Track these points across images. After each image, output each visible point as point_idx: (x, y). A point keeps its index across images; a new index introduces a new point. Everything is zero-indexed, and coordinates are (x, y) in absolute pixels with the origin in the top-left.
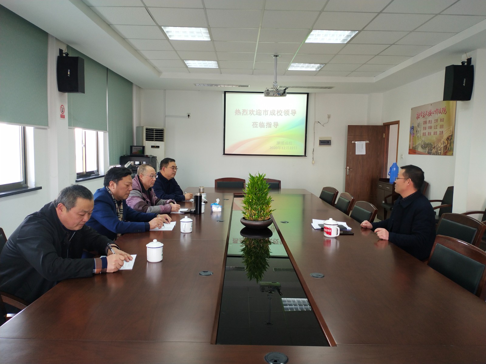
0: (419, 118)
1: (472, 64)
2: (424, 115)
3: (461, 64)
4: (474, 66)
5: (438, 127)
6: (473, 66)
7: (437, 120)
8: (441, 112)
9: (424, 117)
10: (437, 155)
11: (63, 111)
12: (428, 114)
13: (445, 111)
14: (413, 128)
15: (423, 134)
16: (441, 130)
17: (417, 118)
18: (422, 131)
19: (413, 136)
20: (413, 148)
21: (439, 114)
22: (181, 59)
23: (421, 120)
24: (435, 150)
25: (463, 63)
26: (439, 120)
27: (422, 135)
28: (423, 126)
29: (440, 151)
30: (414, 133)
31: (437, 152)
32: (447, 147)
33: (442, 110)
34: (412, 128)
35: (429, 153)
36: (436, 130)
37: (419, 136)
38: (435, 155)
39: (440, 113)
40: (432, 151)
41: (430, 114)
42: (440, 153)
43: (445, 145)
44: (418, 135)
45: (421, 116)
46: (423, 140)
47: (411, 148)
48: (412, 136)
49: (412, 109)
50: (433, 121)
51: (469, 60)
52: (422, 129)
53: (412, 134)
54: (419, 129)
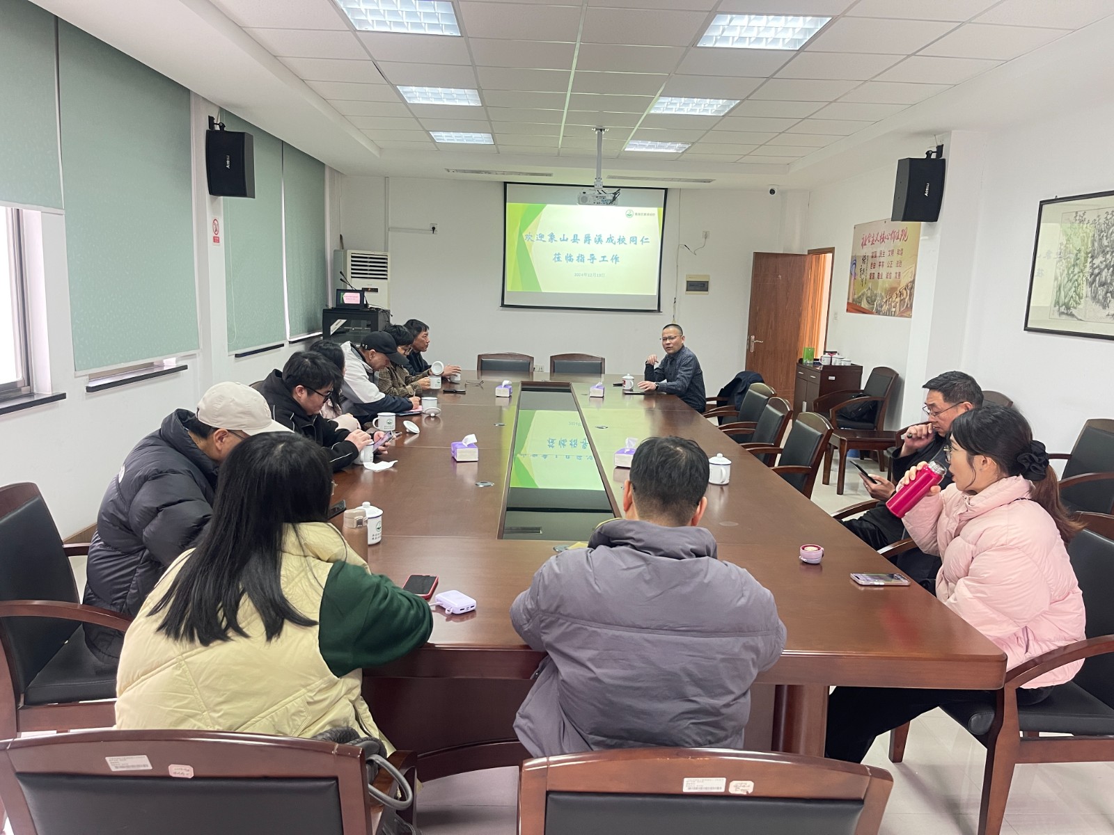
0: (865, 244)
1: (943, 157)
2: (873, 240)
3: (925, 156)
4: (946, 161)
5: (894, 264)
6: (944, 161)
7: (893, 251)
8: (900, 237)
9: (873, 244)
10: (889, 315)
11: (216, 231)
12: (879, 239)
13: (905, 235)
14: (855, 264)
15: (871, 275)
16: (898, 270)
17: (862, 245)
18: (869, 271)
19: (855, 279)
20: (853, 300)
21: (895, 240)
22: (424, 130)
23: (868, 249)
24: (887, 306)
25: (929, 154)
26: (896, 252)
27: (868, 277)
28: (870, 260)
29: (894, 309)
30: (856, 272)
31: (889, 311)
32: (905, 302)
33: (900, 233)
35: (878, 312)
36: (890, 270)
37: (864, 280)
38: (886, 315)
39: (898, 238)
40: (883, 309)
41: (883, 239)
42: (895, 312)
43: (902, 298)
45: (869, 241)
46: (869, 288)
47: (851, 301)
48: (853, 278)
49: (855, 228)
50: (887, 253)
51: (940, 149)
52: (869, 265)
53: (853, 274)
54: (864, 266)
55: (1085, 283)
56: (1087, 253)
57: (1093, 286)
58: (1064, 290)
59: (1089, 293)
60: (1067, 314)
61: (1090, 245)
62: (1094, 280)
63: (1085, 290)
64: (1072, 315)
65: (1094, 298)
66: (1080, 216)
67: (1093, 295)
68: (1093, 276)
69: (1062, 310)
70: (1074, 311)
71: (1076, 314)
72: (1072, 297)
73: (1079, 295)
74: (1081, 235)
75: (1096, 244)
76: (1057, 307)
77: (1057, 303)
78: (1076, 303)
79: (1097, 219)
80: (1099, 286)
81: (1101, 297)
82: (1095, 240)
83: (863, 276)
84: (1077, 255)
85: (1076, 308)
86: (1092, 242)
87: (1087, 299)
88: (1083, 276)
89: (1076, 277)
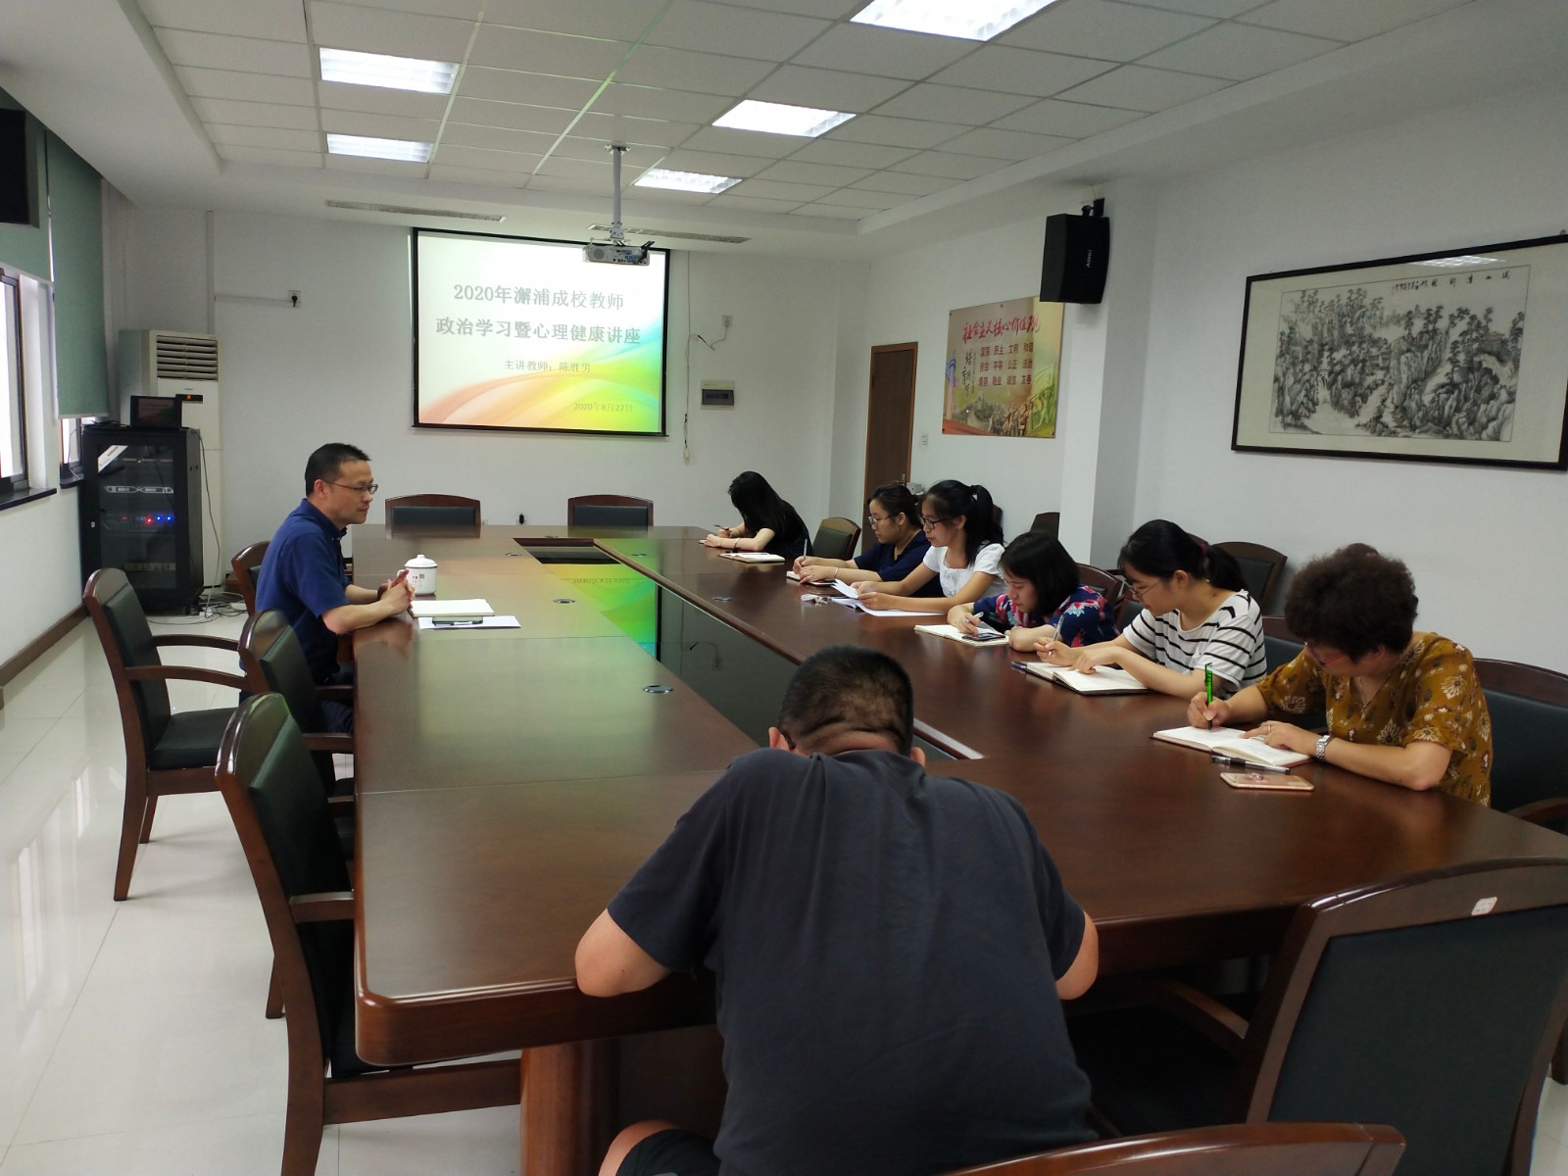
0: (970, 338)
1: (1105, 215)
2: (983, 331)
3: (1080, 213)
4: (1111, 221)
5: (1020, 365)
6: (1107, 220)
7: (1016, 346)
8: (1027, 326)
9: (982, 336)
10: (1014, 436)
12: (992, 329)
13: (1036, 324)
14: (954, 365)
15: (981, 381)
16: (1026, 372)
17: (964, 339)
18: (979, 374)
19: (954, 385)
20: (954, 416)
21: (1020, 331)
22: (321, 129)
23: (975, 345)
24: (1011, 423)
25: (1085, 210)
26: (1021, 347)
27: (977, 383)
28: (979, 360)
29: (1023, 427)
30: (956, 376)
31: (1014, 430)
32: (1040, 417)
33: (1028, 321)
34: (952, 364)
35: (996, 432)
36: (1013, 372)
37: (970, 387)
38: (1010, 436)
39: (1024, 328)
40: (1004, 427)
41: (998, 330)
42: (1024, 430)
43: (1036, 411)
44: (967, 383)
45: (976, 333)
46: (980, 398)
47: (949, 417)
48: (951, 385)
49: (951, 314)
50: (1006, 350)
51: (1099, 204)
52: (978, 366)
53: (951, 380)
54: (969, 368)
55: (1321, 384)
56: (1322, 345)
57: (1333, 388)
58: (1289, 395)
59: (1328, 397)
60: (1296, 426)
61: (1325, 334)
62: (1333, 381)
63: (1323, 394)
64: (1304, 428)
65: (1335, 403)
66: (1309, 296)
67: (1334, 400)
68: (1332, 376)
69: (1289, 419)
70: (1306, 422)
71: (1309, 426)
72: (1302, 403)
73: (1312, 400)
74: (1314, 321)
75: (1336, 333)
76: (1280, 418)
77: (1280, 412)
78: (1309, 411)
79: (1336, 300)
80: (1340, 388)
81: (1346, 403)
82: (1334, 328)
83: (967, 382)
84: (1306, 347)
85: (1308, 417)
86: (1329, 330)
87: (1326, 405)
88: (1318, 375)
89: (1307, 377)
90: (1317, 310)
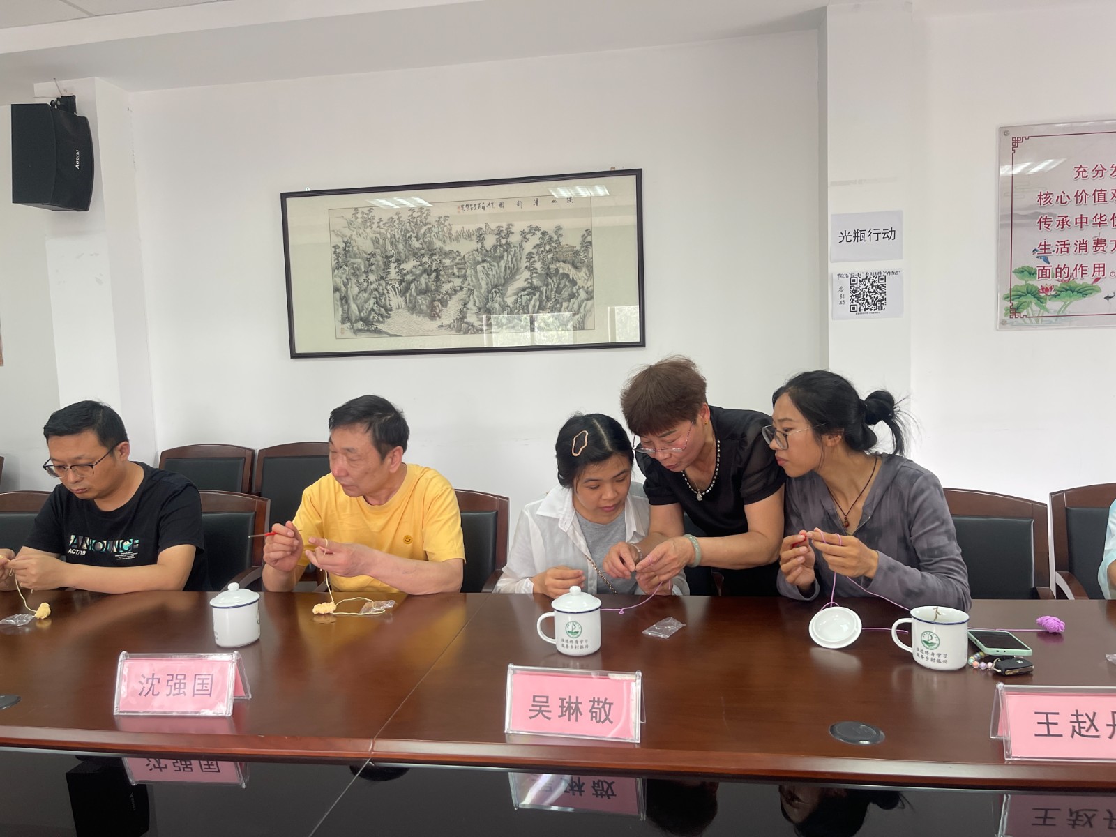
55: (392, 293)
56: (387, 258)
57: (408, 294)
59: (403, 303)
60: (368, 331)
61: (389, 246)
62: (407, 289)
63: (396, 301)
65: (413, 308)
67: (411, 305)
70: (381, 326)
72: (373, 310)
73: (384, 307)
74: (372, 236)
75: (401, 247)
78: (382, 317)
79: (396, 217)
80: (417, 294)
82: (398, 242)
84: (368, 260)
85: (382, 322)
86: (392, 244)
87: (401, 310)
88: (387, 284)
89: (374, 286)
90: (375, 226)
